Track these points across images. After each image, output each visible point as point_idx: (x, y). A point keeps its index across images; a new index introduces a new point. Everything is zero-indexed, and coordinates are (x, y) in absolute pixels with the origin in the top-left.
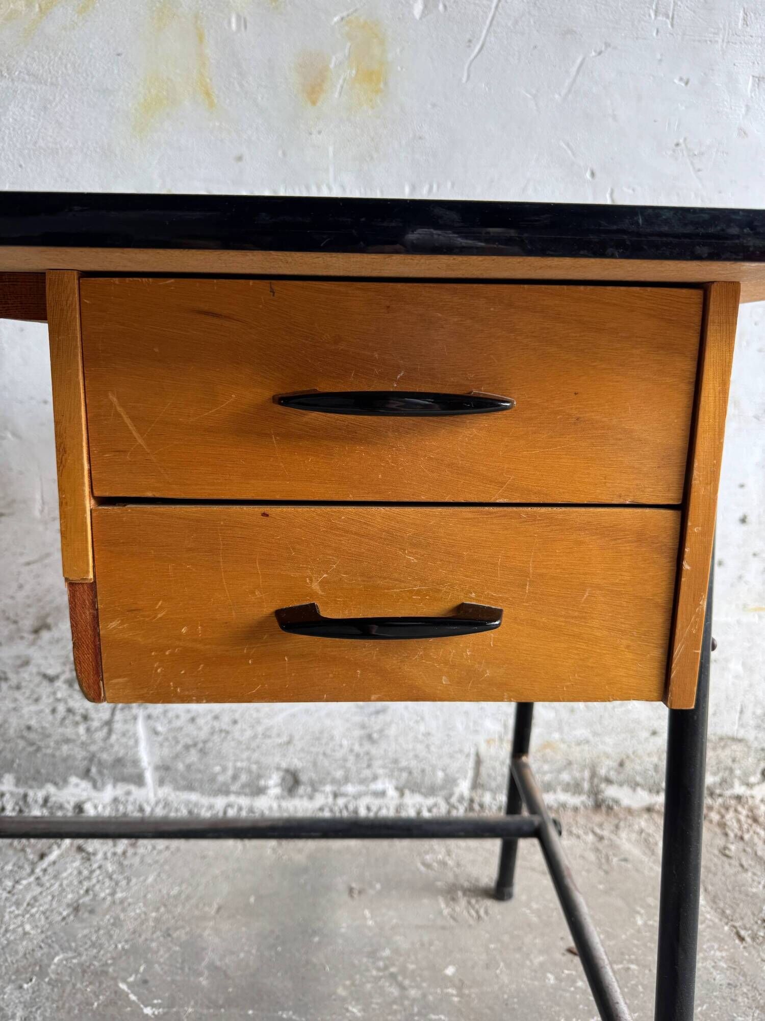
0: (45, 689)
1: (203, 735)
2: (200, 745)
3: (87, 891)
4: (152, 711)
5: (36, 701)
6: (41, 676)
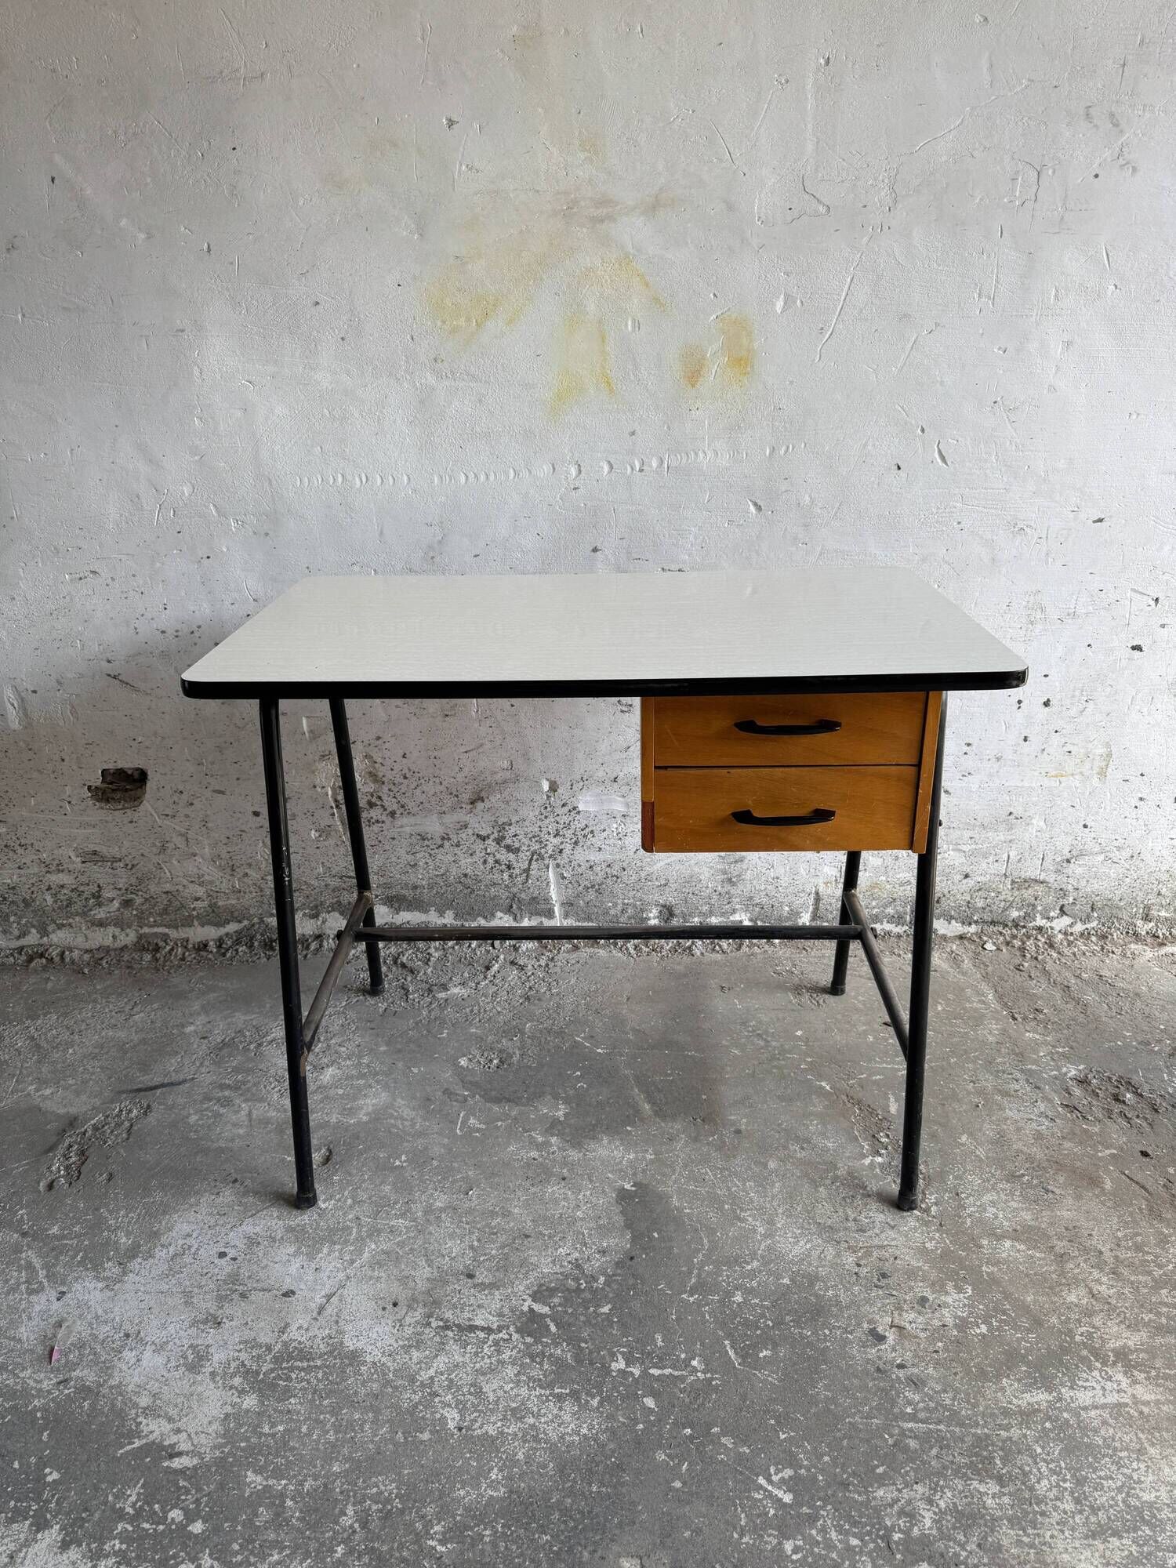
0: (479, 846)
1: (599, 878)
2: (597, 887)
3: (530, 988)
4: (559, 861)
5: (471, 855)
6: (475, 837)
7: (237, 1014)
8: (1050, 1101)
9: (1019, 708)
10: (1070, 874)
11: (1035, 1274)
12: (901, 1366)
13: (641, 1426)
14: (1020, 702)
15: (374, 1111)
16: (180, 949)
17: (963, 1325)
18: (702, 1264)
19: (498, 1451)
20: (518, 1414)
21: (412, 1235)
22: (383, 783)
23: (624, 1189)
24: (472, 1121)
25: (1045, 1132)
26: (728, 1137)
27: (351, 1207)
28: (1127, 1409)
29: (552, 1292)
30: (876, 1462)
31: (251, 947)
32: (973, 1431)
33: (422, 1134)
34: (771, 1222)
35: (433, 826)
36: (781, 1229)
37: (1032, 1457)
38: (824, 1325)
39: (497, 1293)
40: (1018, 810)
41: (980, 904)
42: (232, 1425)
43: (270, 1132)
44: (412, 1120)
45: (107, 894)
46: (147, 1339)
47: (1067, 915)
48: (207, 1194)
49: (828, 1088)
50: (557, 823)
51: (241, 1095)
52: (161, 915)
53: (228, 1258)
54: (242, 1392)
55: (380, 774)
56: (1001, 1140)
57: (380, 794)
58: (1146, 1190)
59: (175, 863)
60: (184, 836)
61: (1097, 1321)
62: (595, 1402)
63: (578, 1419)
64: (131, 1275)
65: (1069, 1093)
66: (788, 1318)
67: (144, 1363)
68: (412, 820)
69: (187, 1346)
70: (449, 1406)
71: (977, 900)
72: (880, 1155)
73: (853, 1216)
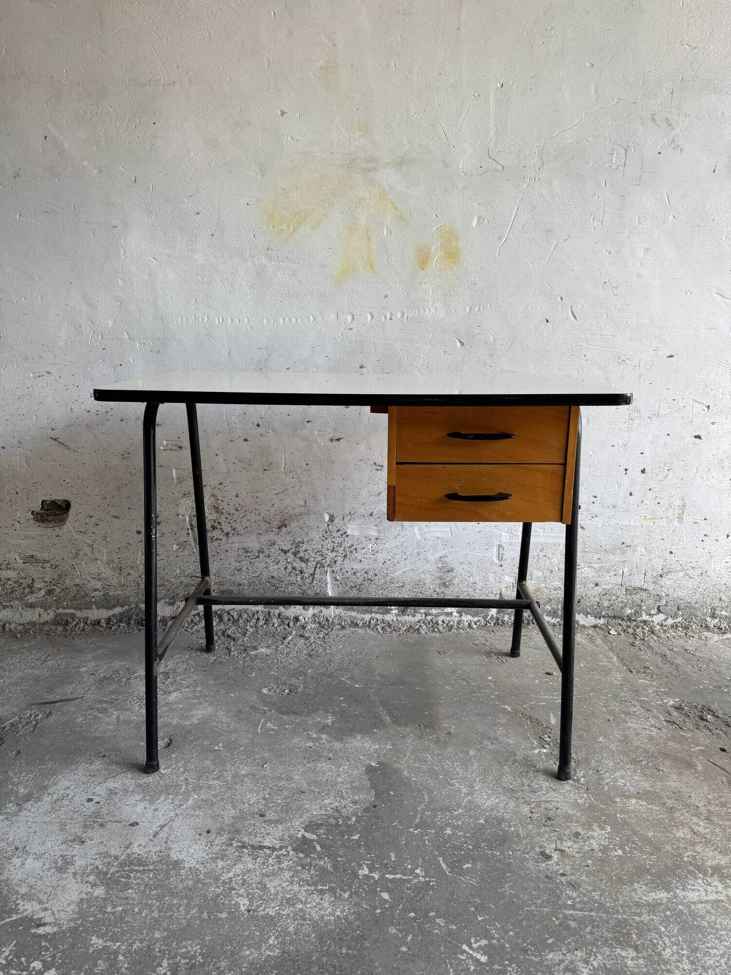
0: (282, 557)
1: (360, 581)
2: (358, 587)
3: (312, 650)
4: (334, 569)
5: (277, 563)
6: (280, 551)
7: (116, 661)
8: (657, 718)
9: (626, 473)
10: (663, 584)
11: (654, 819)
12: (563, 875)
13: (379, 911)
14: (626, 470)
15: (202, 718)
16: (82, 624)
17: (605, 850)
18: (424, 811)
19: (275, 925)
20: (290, 902)
21: (223, 790)
22: (222, 513)
23: (371, 766)
24: (269, 724)
25: (655, 736)
26: (442, 737)
27: (182, 773)
28: (723, 904)
29: (319, 826)
30: (547, 936)
31: (129, 624)
32: (615, 916)
33: (235, 731)
34: (471, 786)
35: (253, 543)
36: (478, 790)
37: (658, 933)
38: (509, 848)
39: (280, 826)
40: (628, 541)
41: (606, 604)
42: (84, 906)
43: (131, 728)
44: (228, 723)
45: (37, 585)
46: (31, 851)
47: (662, 612)
48: (84, 763)
49: (509, 709)
50: (334, 543)
51: (114, 706)
52: (71, 601)
53: (94, 802)
54: (94, 885)
55: (221, 508)
56: (626, 740)
57: (220, 521)
58: (725, 771)
59: (83, 564)
60: (91, 546)
61: (698, 848)
62: (346, 895)
63: (334, 906)
64: (25, 811)
65: (670, 715)
66: (483, 844)
67: (27, 866)
68: (239, 538)
69: (58, 856)
70: (242, 896)
71: (604, 601)
72: (545, 748)
73: (527, 783)
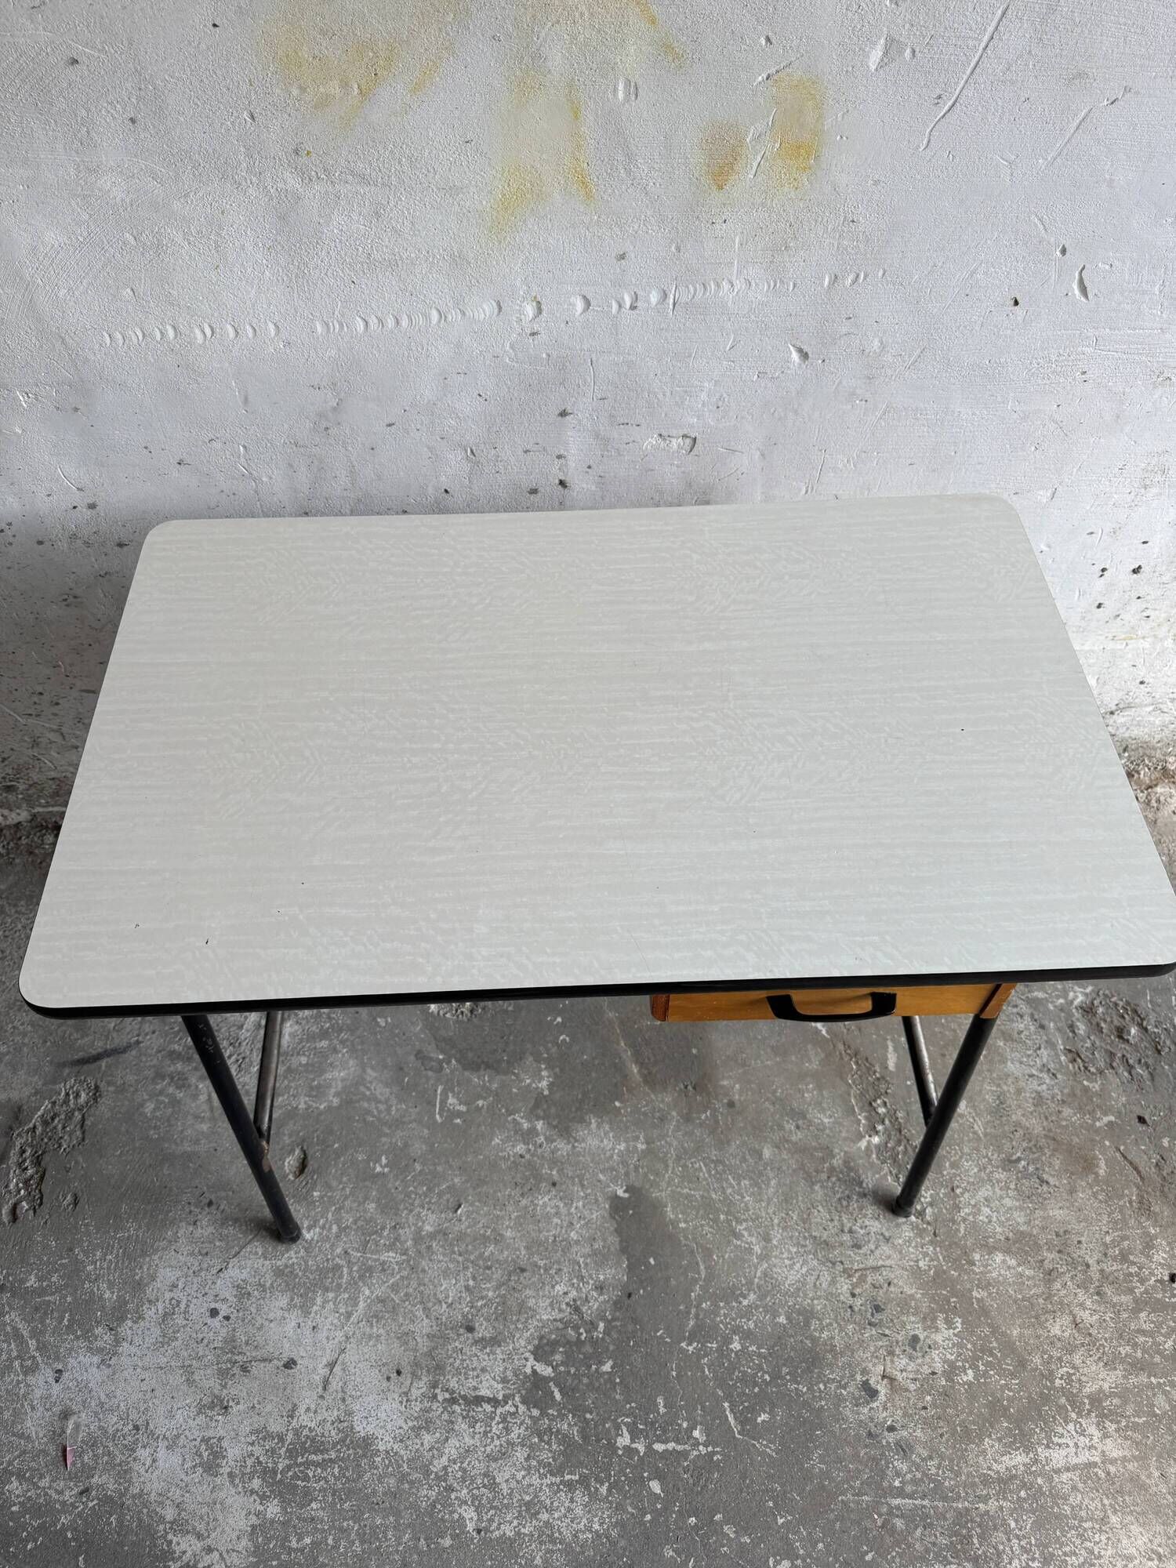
8: (1053, 1045)
11: (1023, 1300)
12: (891, 1429)
13: (648, 1517)
15: (345, 1088)
17: (951, 1371)
18: (700, 1299)
19: (517, 1556)
20: (530, 1509)
21: (405, 1273)
23: (617, 1197)
24: (451, 1100)
25: (1045, 1094)
26: (722, 1114)
27: (337, 1236)
28: (1095, 1470)
29: (554, 1344)
30: (865, 1548)
32: (955, 1505)
33: (398, 1123)
34: (767, 1239)
36: (776, 1247)
37: (1006, 1534)
38: (821, 1378)
39: (498, 1351)
42: (260, 1540)
44: (387, 1101)
46: (158, 1432)
48: (184, 1224)
49: (824, 1032)
53: (220, 1317)
54: (263, 1498)
56: (1000, 1108)
58: (1139, 1172)
61: (1077, 1359)
62: (604, 1490)
63: (589, 1512)
64: (124, 1344)
65: (1074, 1032)
66: (785, 1370)
67: (160, 1463)
69: (199, 1440)
70: (466, 1503)
72: (877, 1133)
73: (849, 1225)
